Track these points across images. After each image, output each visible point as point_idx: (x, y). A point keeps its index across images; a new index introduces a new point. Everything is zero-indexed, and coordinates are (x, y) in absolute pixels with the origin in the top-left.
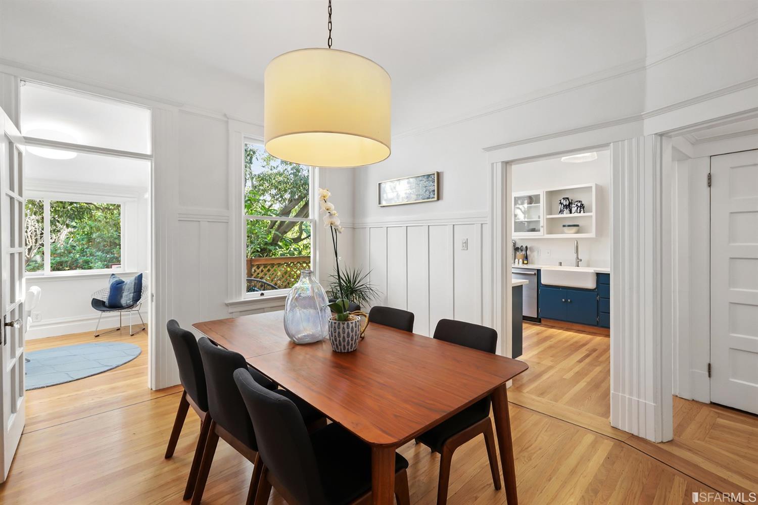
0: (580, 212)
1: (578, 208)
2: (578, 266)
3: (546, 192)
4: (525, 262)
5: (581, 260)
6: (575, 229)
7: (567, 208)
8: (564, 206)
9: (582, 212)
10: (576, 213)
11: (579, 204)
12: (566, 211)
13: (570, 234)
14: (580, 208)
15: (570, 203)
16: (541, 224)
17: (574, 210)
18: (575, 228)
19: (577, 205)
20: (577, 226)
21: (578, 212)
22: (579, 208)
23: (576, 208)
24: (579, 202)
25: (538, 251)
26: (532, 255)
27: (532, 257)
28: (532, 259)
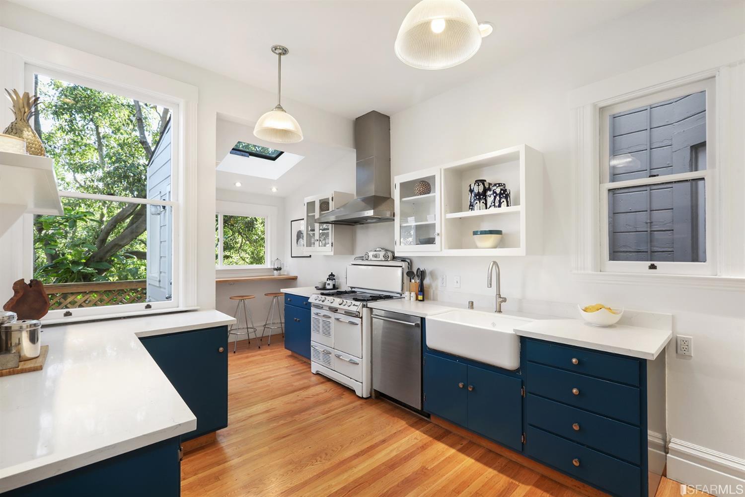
0: (500, 206)
1: (495, 198)
2: (500, 311)
3: (446, 170)
4: (420, 297)
5: (505, 300)
6: (493, 238)
7: (480, 199)
8: (476, 195)
9: (504, 204)
10: (493, 208)
11: (498, 190)
12: (479, 205)
13: (485, 248)
14: (500, 198)
15: (485, 190)
16: (438, 230)
17: (490, 200)
18: (493, 236)
19: (494, 192)
20: (498, 232)
21: (497, 204)
22: (498, 198)
23: (492, 197)
24: (500, 185)
25: (443, 279)
26: (434, 285)
27: (434, 289)
28: (433, 291)
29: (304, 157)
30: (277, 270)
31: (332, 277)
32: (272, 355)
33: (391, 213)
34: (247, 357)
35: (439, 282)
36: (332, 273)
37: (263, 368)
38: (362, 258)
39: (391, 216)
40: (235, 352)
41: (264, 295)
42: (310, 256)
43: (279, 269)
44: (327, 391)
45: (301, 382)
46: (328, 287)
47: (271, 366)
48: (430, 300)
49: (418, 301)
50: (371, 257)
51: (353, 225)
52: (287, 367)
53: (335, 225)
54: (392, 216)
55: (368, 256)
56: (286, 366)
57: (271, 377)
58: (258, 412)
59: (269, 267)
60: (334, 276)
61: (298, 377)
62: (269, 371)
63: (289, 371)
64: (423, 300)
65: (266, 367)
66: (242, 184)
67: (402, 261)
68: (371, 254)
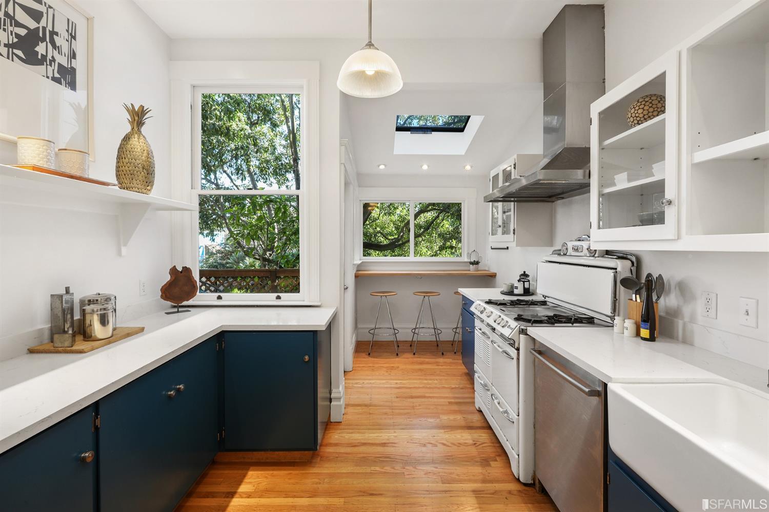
4: (645, 333)
25: (708, 300)
26: (686, 311)
27: (686, 319)
28: (684, 325)
29: (483, 117)
30: (472, 263)
31: (524, 276)
32: (448, 367)
33: (585, 172)
34: (421, 363)
35: (699, 307)
36: (525, 272)
37: (426, 381)
38: (558, 253)
39: (584, 176)
40: (414, 354)
41: (453, 292)
42: (508, 248)
43: (476, 263)
44: (475, 444)
45: (452, 417)
46: (516, 291)
47: (436, 382)
48: (674, 339)
49: (639, 340)
50: (570, 251)
51: (553, 202)
52: (453, 388)
53: (518, 203)
54: (587, 177)
55: (567, 249)
56: (453, 386)
57: (425, 397)
58: (377, 442)
59: (466, 260)
60: (527, 276)
61: (455, 407)
62: (430, 388)
63: (451, 395)
64: (652, 339)
65: (430, 382)
66: (428, 166)
67: (619, 258)
68: (570, 245)
